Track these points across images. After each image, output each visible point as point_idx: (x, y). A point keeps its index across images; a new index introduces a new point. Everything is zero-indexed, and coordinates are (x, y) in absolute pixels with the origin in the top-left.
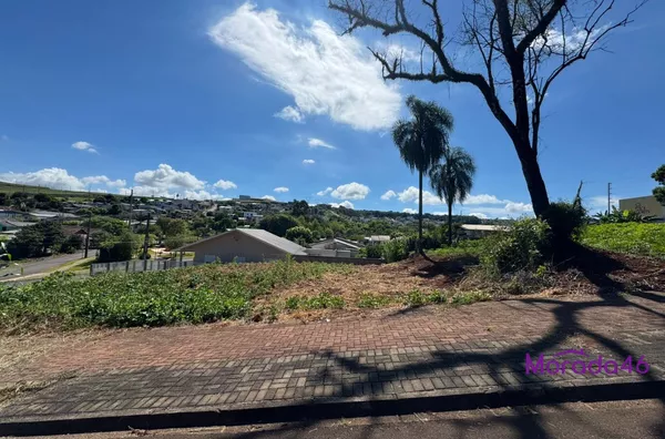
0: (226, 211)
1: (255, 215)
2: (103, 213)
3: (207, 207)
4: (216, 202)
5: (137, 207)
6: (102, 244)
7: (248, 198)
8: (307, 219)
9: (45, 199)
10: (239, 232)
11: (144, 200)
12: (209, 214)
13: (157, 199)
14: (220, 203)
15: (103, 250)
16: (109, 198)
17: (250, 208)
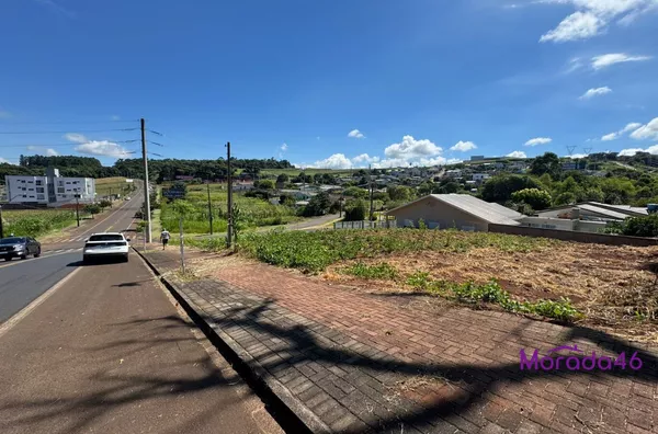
0: (452, 175)
1: (486, 176)
2: (356, 184)
3: (435, 173)
4: (445, 166)
5: (379, 178)
6: (346, 208)
7: (481, 158)
8: (556, 179)
9: (327, 177)
10: (433, 198)
11: (384, 171)
12: (436, 179)
13: (393, 170)
14: (448, 167)
15: (347, 213)
16: (361, 171)
17: (482, 169)
